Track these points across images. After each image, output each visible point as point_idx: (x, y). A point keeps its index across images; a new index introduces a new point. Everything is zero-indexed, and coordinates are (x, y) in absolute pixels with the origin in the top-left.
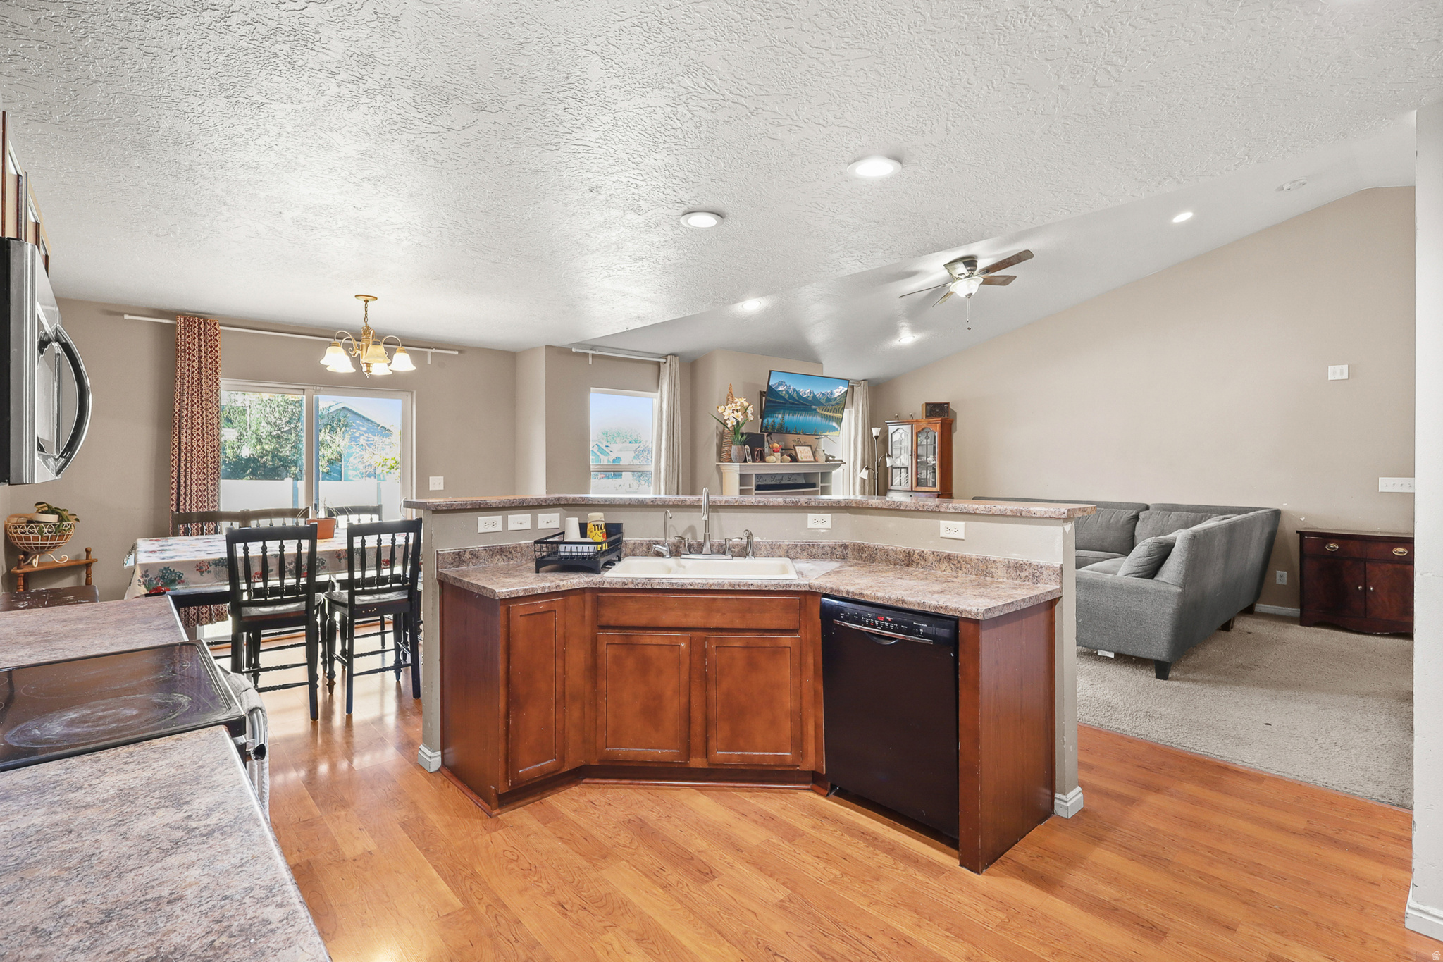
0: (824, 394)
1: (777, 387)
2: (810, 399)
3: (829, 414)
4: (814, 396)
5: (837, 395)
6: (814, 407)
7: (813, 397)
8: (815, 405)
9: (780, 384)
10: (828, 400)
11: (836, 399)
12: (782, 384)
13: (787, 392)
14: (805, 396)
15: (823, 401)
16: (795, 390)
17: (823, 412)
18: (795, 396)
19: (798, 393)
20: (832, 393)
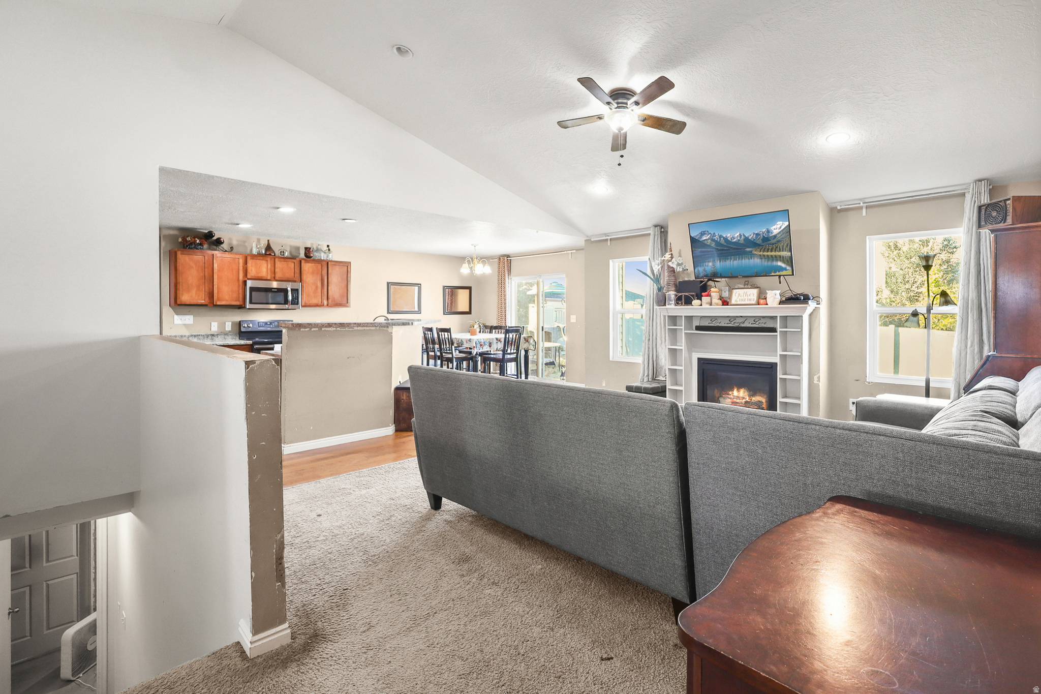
0: (757, 235)
1: (701, 237)
2: (742, 242)
3: (769, 253)
4: (746, 239)
5: (775, 232)
6: (748, 249)
7: (744, 240)
8: (750, 248)
9: (703, 234)
10: (766, 239)
11: (775, 236)
12: (705, 234)
13: (713, 240)
14: (735, 240)
15: (760, 242)
16: (721, 237)
17: (761, 253)
18: (722, 241)
19: (726, 239)
20: (768, 231)
